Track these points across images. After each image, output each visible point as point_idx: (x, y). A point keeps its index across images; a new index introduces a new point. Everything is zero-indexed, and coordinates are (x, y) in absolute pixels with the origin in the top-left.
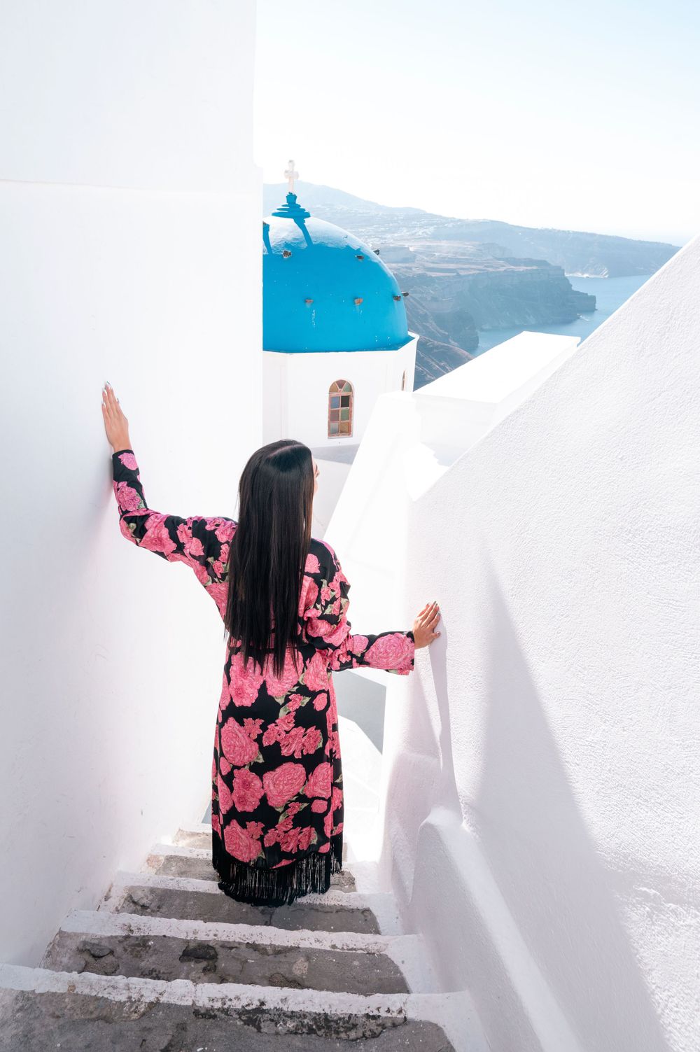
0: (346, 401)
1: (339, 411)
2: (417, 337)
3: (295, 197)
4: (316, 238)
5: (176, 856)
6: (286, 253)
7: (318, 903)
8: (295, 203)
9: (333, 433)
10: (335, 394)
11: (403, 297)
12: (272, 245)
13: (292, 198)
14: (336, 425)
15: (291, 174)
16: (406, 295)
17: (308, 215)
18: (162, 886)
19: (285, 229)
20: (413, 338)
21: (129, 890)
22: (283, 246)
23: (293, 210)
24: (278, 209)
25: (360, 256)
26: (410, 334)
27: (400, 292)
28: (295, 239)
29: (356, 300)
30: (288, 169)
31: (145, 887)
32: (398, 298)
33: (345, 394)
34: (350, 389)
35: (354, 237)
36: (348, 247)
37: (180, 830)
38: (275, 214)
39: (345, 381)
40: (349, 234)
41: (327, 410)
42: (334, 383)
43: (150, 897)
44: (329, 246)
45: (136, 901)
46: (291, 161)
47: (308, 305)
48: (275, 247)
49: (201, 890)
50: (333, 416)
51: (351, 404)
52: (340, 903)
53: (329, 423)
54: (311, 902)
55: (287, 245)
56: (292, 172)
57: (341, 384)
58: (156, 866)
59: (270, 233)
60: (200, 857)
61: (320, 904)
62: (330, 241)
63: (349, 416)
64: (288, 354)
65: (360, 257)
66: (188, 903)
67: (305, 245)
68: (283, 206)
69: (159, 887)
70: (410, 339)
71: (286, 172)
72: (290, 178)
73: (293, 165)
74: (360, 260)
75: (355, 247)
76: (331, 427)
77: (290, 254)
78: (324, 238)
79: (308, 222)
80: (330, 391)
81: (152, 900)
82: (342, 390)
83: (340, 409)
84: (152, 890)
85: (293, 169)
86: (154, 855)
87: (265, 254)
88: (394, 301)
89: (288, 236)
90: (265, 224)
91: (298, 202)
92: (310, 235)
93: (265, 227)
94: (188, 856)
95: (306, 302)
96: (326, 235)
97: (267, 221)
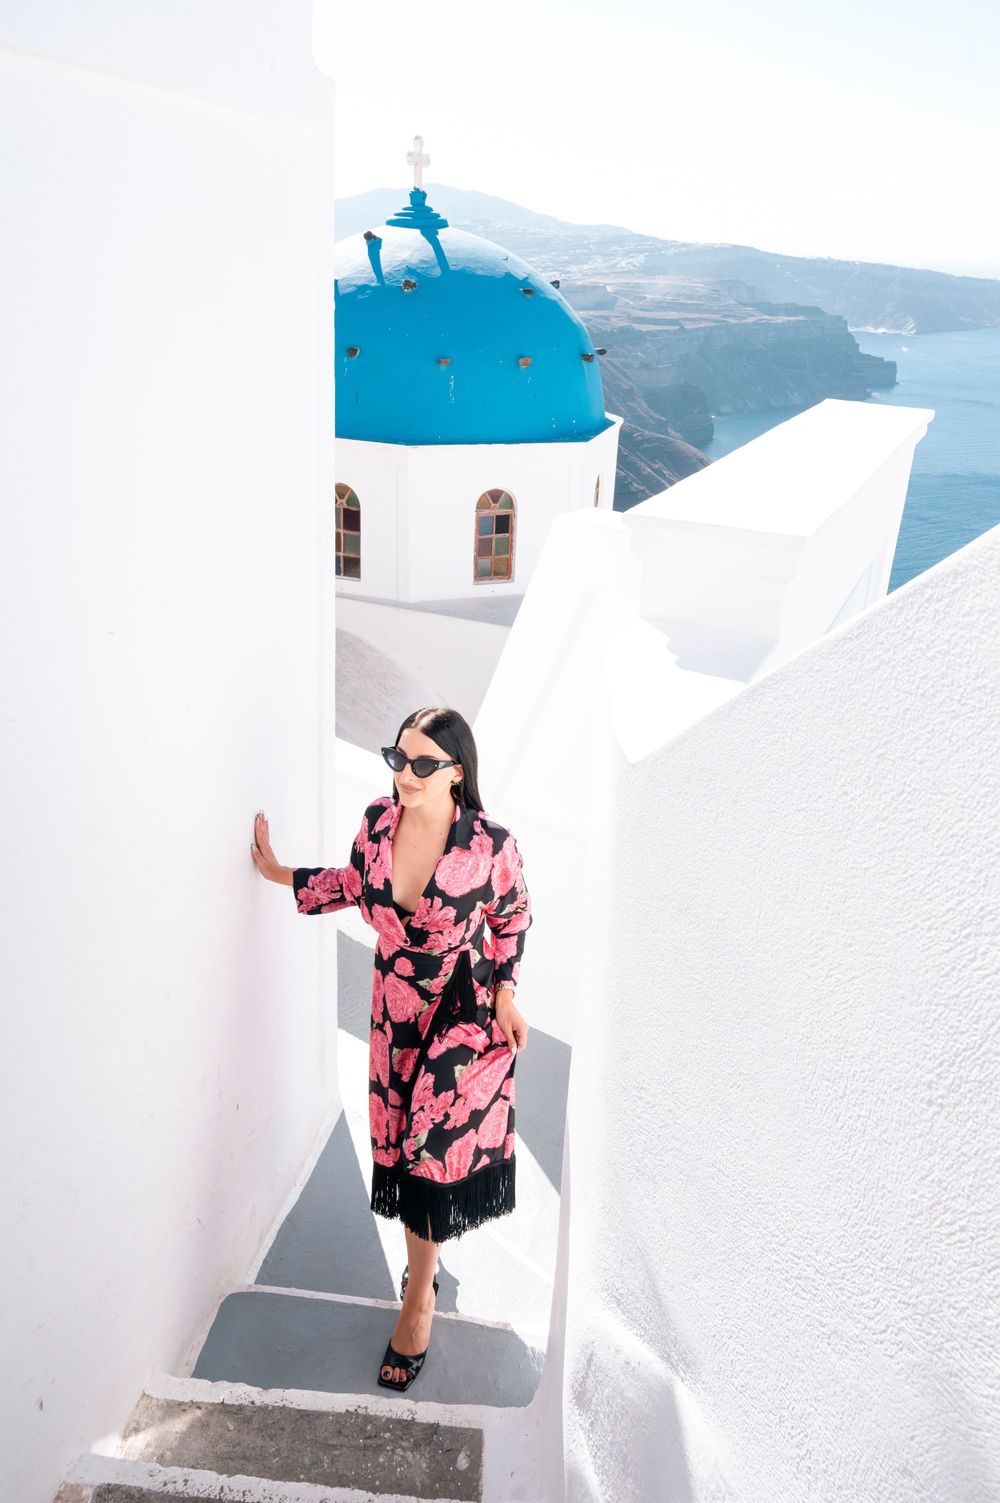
0: (504, 524)
1: (491, 540)
2: (619, 421)
3: (424, 195)
4: (456, 260)
6: (407, 284)
8: (423, 205)
9: (481, 575)
10: (485, 512)
11: (596, 357)
12: (385, 270)
13: (418, 196)
14: (486, 562)
15: (418, 160)
16: (602, 352)
17: (444, 224)
19: (404, 247)
20: (613, 423)
22: (403, 272)
23: (421, 216)
24: (396, 215)
25: (528, 290)
26: (609, 416)
27: (592, 349)
28: (421, 261)
29: (521, 361)
30: (412, 149)
32: (588, 358)
33: (502, 512)
34: (510, 503)
35: (518, 259)
36: (509, 276)
37: (144, 1393)
38: (391, 223)
39: (503, 492)
40: (511, 255)
41: (473, 540)
42: (484, 495)
44: (479, 272)
46: (417, 138)
47: (443, 368)
48: (390, 274)
50: (483, 548)
51: (512, 528)
53: (475, 558)
55: (410, 271)
56: (420, 155)
57: (495, 495)
59: (383, 253)
62: (480, 265)
63: (508, 547)
64: (410, 447)
65: (527, 292)
68: (404, 209)
70: (608, 424)
71: (410, 154)
72: (416, 164)
73: (422, 144)
74: (528, 296)
75: (520, 274)
76: (479, 566)
77: (414, 285)
78: (469, 260)
79: (443, 235)
80: (478, 508)
82: (497, 505)
83: (494, 536)
85: (421, 150)
86: (72, 1486)
87: (373, 285)
88: (583, 362)
89: (412, 256)
90: (375, 237)
91: (428, 203)
92: (447, 255)
93: (374, 242)
94: (145, 1487)
95: (440, 362)
96: (473, 256)
97: (376, 232)
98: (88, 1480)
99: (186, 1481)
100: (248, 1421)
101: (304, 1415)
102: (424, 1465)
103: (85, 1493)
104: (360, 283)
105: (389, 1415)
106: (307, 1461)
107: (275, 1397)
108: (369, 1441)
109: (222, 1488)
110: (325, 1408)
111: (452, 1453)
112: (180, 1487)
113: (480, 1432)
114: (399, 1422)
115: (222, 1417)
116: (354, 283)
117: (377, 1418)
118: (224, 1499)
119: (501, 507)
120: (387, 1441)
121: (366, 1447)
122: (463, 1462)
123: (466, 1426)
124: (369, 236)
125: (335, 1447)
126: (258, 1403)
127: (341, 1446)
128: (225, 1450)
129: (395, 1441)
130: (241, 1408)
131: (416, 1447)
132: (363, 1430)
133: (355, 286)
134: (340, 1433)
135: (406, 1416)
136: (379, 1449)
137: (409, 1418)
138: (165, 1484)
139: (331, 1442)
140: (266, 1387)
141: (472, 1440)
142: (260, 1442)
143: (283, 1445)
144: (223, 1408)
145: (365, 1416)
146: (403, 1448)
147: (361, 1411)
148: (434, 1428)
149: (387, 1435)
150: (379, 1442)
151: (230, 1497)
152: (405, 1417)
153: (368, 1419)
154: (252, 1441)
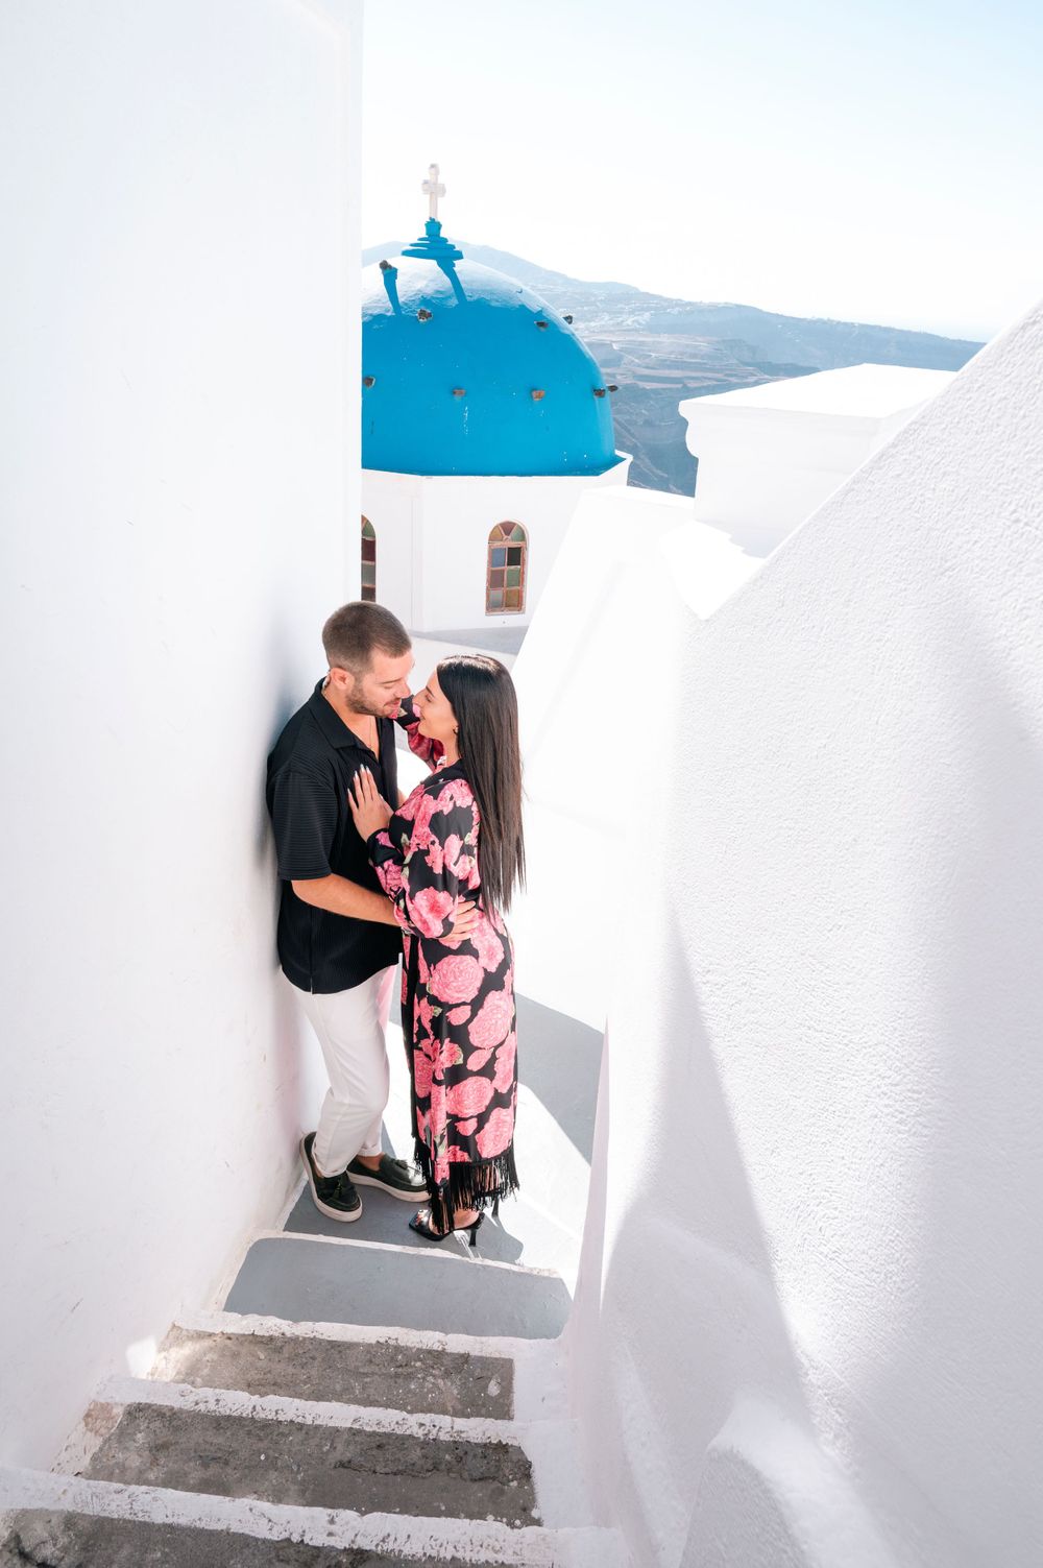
0: (515, 556)
1: (503, 571)
2: (629, 458)
3: (439, 226)
4: (472, 291)
5: (149, 1406)
6: (422, 314)
7: (449, 1557)
8: (438, 235)
9: (493, 606)
10: (498, 544)
11: (608, 393)
12: (401, 300)
13: (433, 226)
14: (498, 594)
15: (434, 189)
16: (613, 388)
17: (459, 256)
18: (94, 1509)
19: (420, 278)
20: (624, 459)
21: (17, 1520)
22: (418, 302)
23: (436, 247)
24: (412, 245)
25: (543, 323)
26: (618, 453)
27: (605, 384)
28: (438, 292)
29: (534, 394)
30: (428, 178)
31: (54, 1512)
32: (600, 393)
33: (514, 544)
34: (522, 536)
35: (532, 293)
36: (523, 308)
37: (174, 1325)
38: (406, 253)
39: (514, 524)
40: (526, 289)
41: (485, 570)
42: (496, 527)
43: (63, 1541)
44: (493, 304)
45: (27, 1550)
46: (433, 166)
47: (457, 398)
48: (406, 304)
49: (183, 1521)
50: (495, 580)
51: (524, 561)
52: (500, 1558)
53: (487, 589)
54: (434, 1554)
55: (425, 301)
56: (435, 184)
57: (507, 528)
58: (103, 1431)
59: (399, 282)
60: (202, 1407)
61: (453, 1558)
62: (495, 297)
63: (519, 579)
64: (424, 477)
65: (541, 324)
66: (150, 1557)
67: (454, 302)
68: (420, 239)
69: (86, 1512)
70: (617, 461)
71: (426, 182)
72: (431, 193)
73: (437, 173)
74: (542, 329)
75: (535, 308)
76: (491, 597)
77: (430, 315)
78: (484, 291)
79: (459, 266)
80: (490, 539)
81: (65, 1549)
82: (509, 537)
83: (507, 568)
84: (70, 1521)
85: (437, 179)
86: (102, 1404)
87: (389, 314)
88: (595, 397)
89: (427, 286)
90: (390, 267)
91: (443, 234)
92: (463, 285)
93: (389, 272)
94: (176, 1406)
95: (454, 393)
96: (488, 288)
97: (392, 262)
98: (117, 1399)
99: (218, 1401)
100: (279, 1350)
101: (334, 1345)
102: (455, 1392)
103: (115, 1411)
104: (376, 312)
105: (419, 1346)
106: (338, 1387)
107: (304, 1329)
108: (400, 1370)
109: (254, 1407)
110: (355, 1340)
111: (483, 1381)
112: (212, 1406)
113: (510, 1361)
114: (430, 1352)
115: (252, 1347)
116: (370, 312)
117: (407, 1348)
118: (256, 1417)
119: (512, 540)
120: (418, 1370)
121: (397, 1375)
122: (493, 1389)
123: (497, 1356)
124: (385, 266)
125: (366, 1375)
126: (288, 1334)
127: (373, 1373)
128: (257, 1377)
129: (426, 1370)
130: (271, 1338)
131: (447, 1374)
132: (393, 1359)
133: (371, 315)
134: (371, 1362)
135: (437, 1347)
136: (410, 1377)
137: (440, 1349)
138: (197, 1404)
139: (361, 1370)
140: (296, 1321)
141: (504, 1369)
142: (291, 1370)
143: (314, 1372)
144: (254, 1339)
145: (396, 1347)
146: (434, 1376)
147: (392, 1342)
148: (465, 1358)
149: (418, 1364)
150: (410, 1370)
151: (262, 1416)
152: (435, 1348)
153: (398, 1349)
154: (281, 1368)
